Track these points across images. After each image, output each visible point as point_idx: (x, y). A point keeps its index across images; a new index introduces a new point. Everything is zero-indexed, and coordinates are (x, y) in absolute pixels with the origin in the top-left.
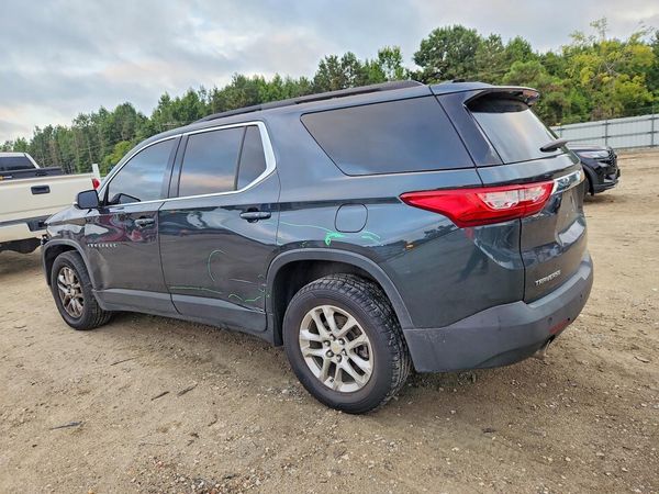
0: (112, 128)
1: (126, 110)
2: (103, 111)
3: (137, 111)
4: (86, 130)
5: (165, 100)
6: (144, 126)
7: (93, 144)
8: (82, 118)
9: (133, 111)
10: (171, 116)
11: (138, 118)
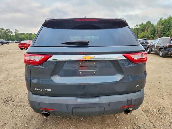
0: (143, 28)
1: (149, 23)
2: (143, 24)
3: (152, 23)
4: (137, 29)
5: (161, 20)
6: (152, 27)
7: (138, 32)
8: (137, 25)
9: (150, 23)
10: (161, 24)
11: (151, 25)
